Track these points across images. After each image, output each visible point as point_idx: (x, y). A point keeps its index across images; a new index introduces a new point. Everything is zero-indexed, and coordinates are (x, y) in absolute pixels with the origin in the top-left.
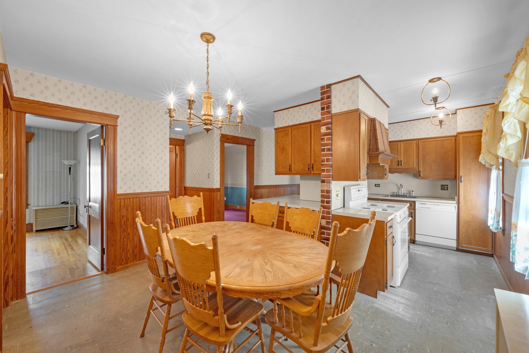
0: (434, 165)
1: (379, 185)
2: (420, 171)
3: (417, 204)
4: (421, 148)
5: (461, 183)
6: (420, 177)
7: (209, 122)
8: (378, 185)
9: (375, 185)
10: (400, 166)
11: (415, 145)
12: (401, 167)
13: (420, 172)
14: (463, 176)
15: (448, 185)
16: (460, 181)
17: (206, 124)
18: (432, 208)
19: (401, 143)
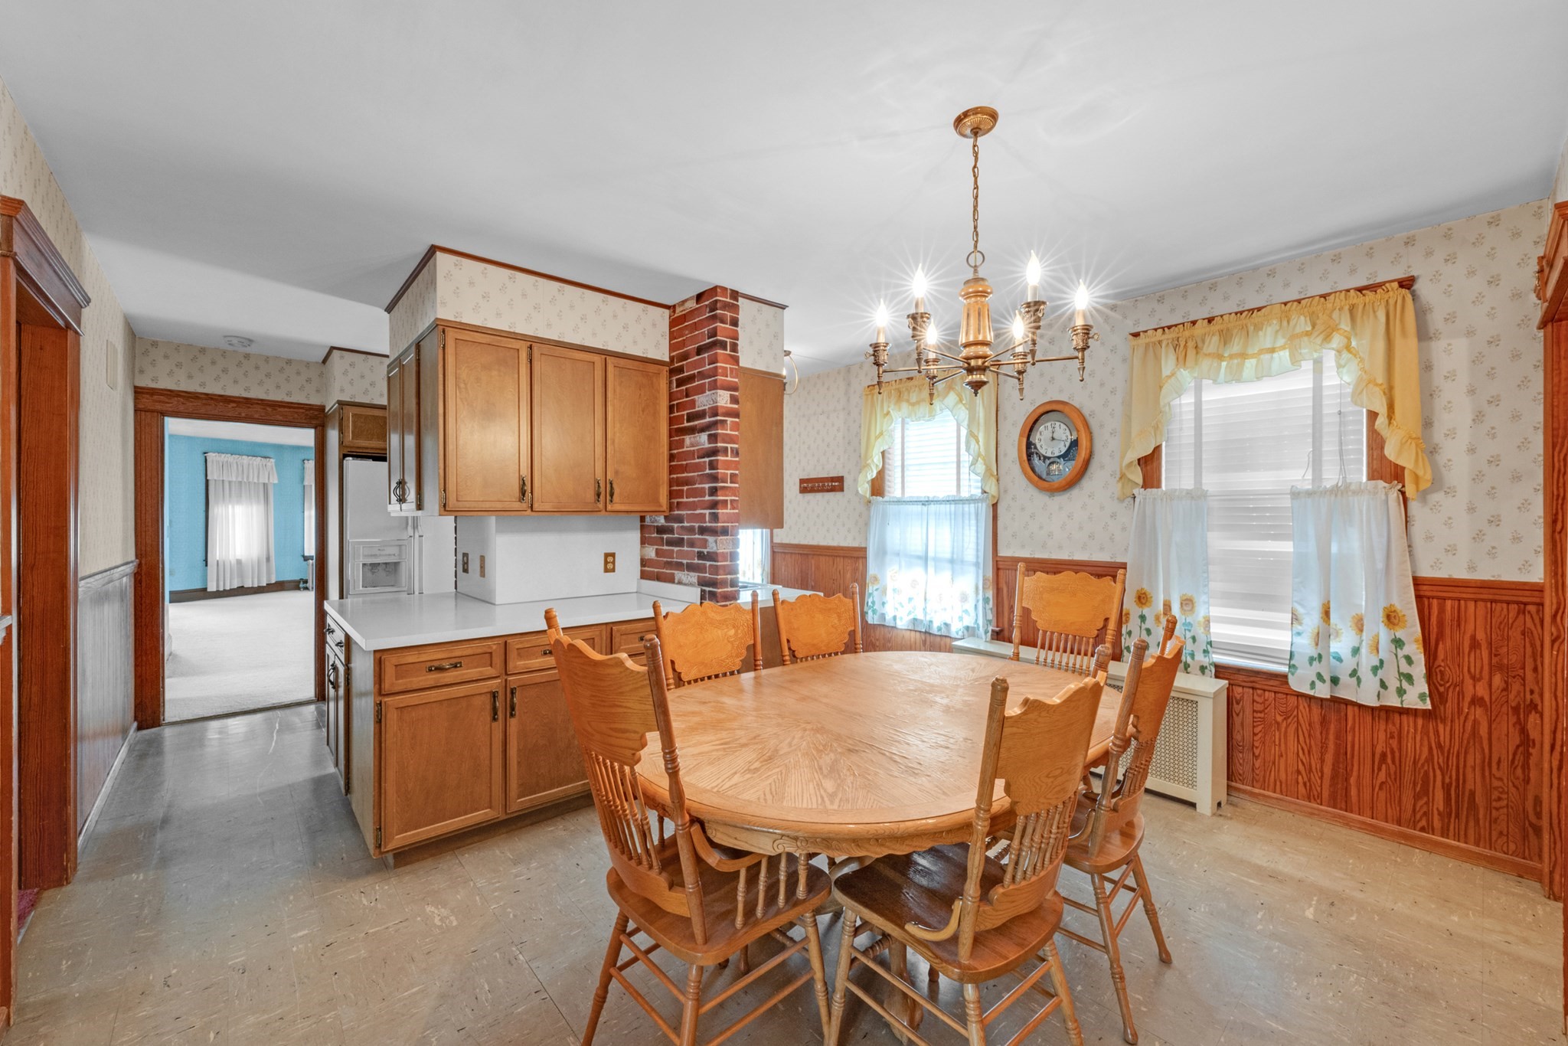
7: (980, 362)
17: (970, 370)
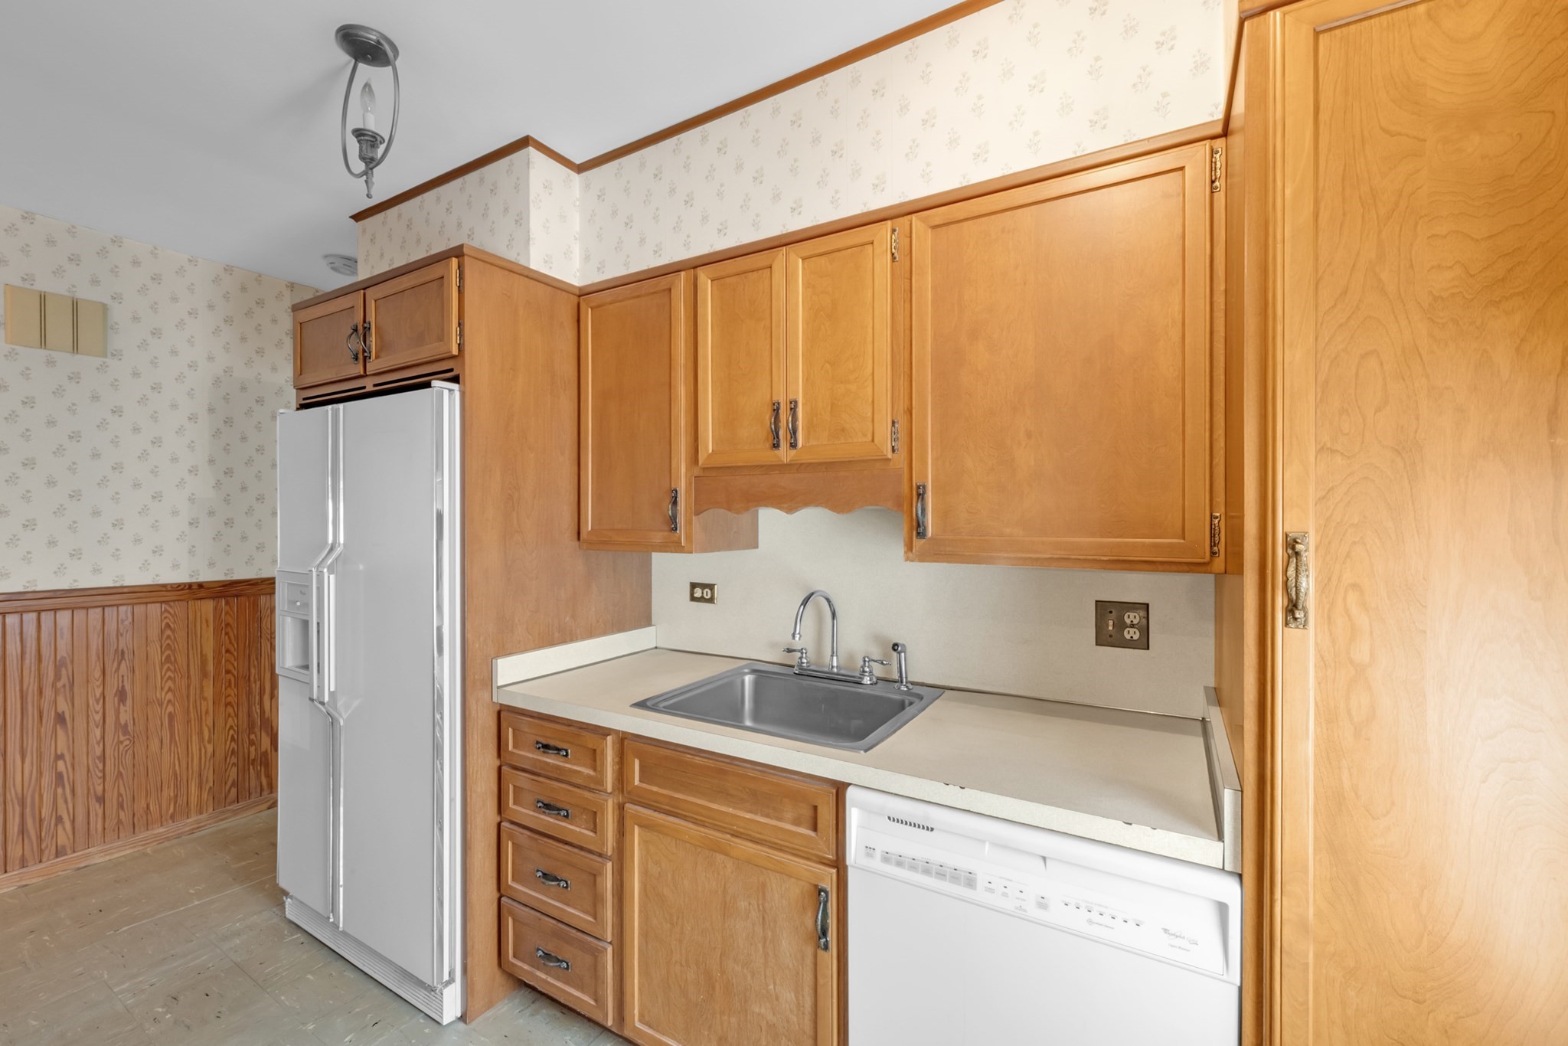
0: (1029, 435)
1: (711, 587)
2: (918, 487)
3: (854, 817)
4: (925, 283)
5: (1293, 632)
6: (918, 543)
8: (707, 593)
9: (693, 586)
10: (784, 445)
11: (882, 265)
12: (793, 452)
13: (921, 496)
14: (1312, 540)
15: (1146, 607)
16: (1280, 602)
18: (981, 883)
19: (792, 256)
